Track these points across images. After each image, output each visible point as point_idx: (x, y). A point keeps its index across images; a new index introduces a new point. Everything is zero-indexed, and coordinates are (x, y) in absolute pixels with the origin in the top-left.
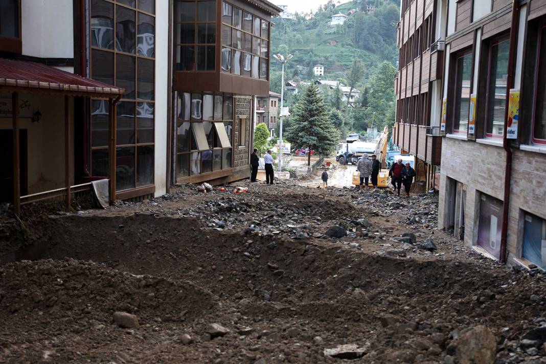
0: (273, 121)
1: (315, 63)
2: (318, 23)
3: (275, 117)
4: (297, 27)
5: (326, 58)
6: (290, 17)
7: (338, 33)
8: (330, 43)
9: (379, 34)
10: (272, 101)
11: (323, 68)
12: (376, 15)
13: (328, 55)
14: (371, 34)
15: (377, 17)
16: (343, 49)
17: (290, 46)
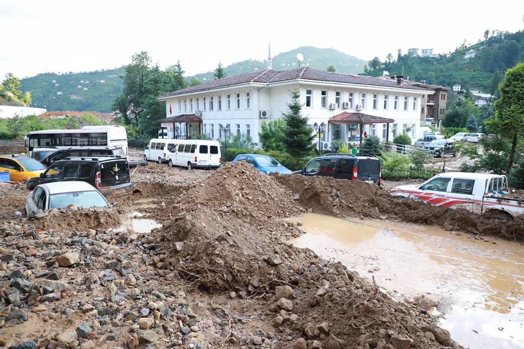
0: (442, 111)
1: (454, 83)
2: (455, 58)
3: (444, 109)
4: (440, 62)
5: (462, 80)
6: (436, 56)
7: (471, 63)
8: (464, 70)
9: (502, 61)
10: (442, 95)
11: (460, 86)
12: (500, 48)
13: (464, 77)
14: (496, 62)
15: (501, 50)
16: (474, 73)
17: (436, 73)
